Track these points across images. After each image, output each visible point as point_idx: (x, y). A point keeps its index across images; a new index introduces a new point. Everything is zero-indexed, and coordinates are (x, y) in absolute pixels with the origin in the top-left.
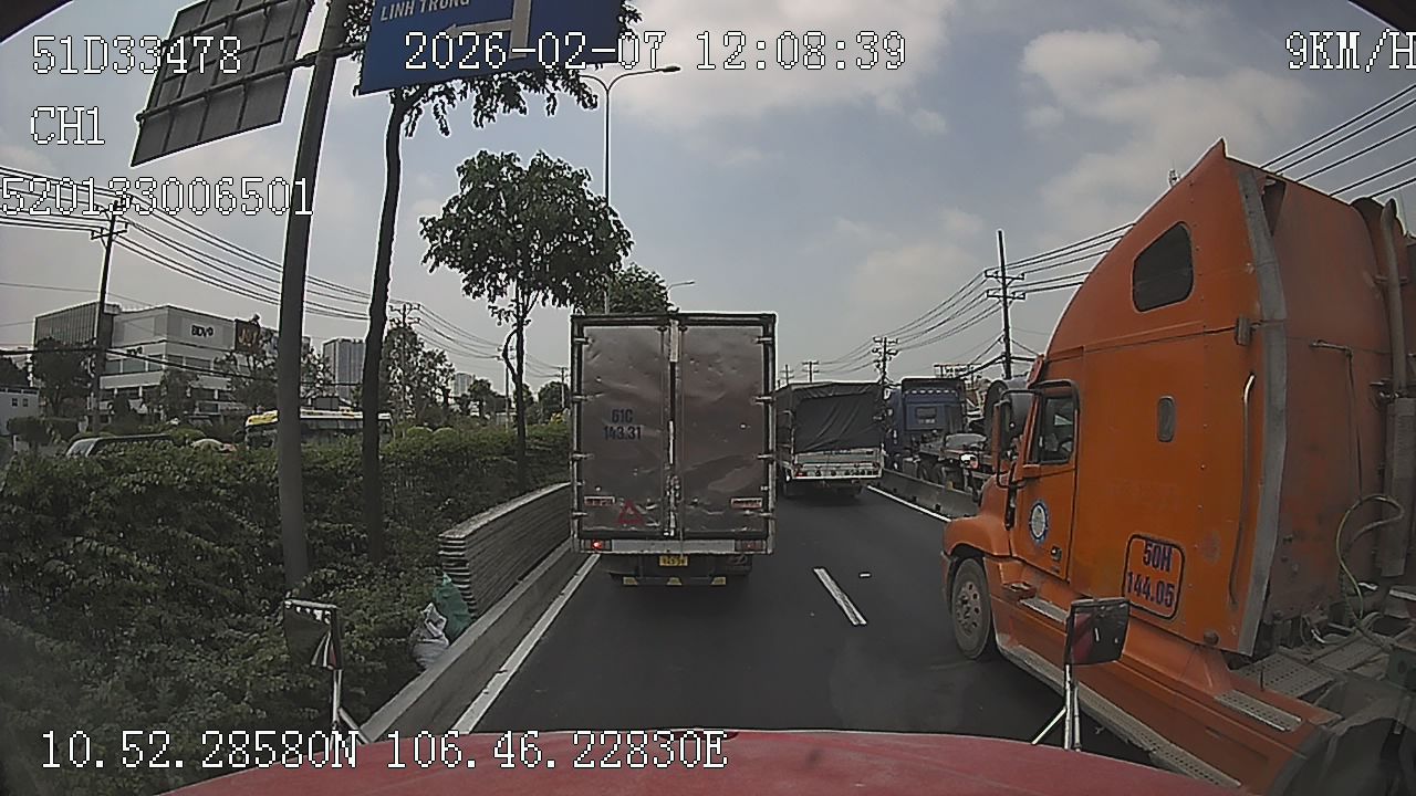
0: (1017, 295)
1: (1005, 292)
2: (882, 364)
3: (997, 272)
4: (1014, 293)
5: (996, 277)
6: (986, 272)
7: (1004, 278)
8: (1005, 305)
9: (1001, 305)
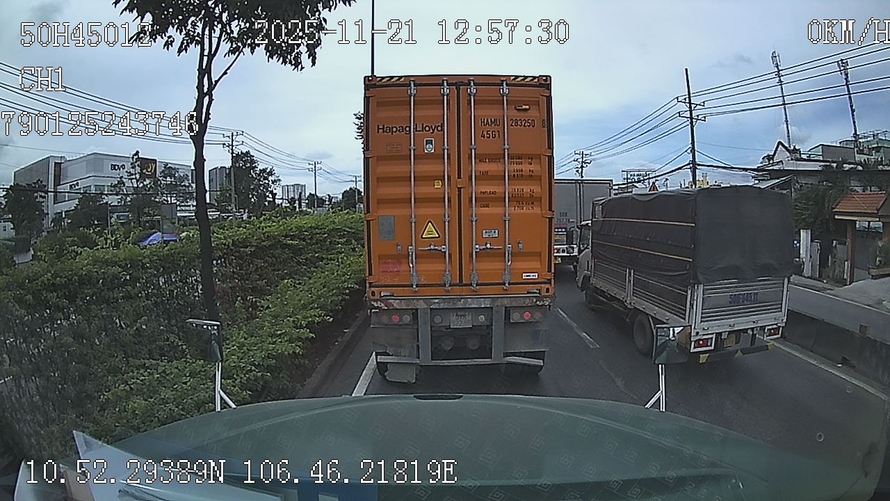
0: (700, 117)
1: (691, 114)
2: (580, 170)
3: (685, 99)
4: (698, 116)
5: (685, 103)
6: (677, 98)
7: (690, 103)
8: (692, 123)
9: (688, 123)
